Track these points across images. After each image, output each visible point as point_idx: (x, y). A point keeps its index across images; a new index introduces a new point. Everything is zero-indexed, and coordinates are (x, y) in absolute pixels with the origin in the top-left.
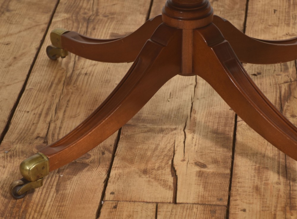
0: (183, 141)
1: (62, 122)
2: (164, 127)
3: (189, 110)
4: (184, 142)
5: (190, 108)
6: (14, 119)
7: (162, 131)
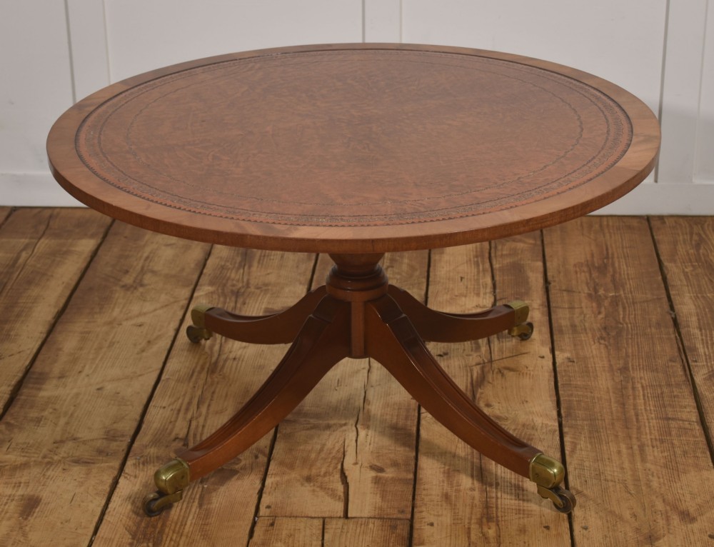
0: (354, 439)
1: (205, 420)
2: (332, 422)
3: (362, 401)
4: (356, 441)
5: (362, 397)
6: (147, 417)
7: (328, 427)
